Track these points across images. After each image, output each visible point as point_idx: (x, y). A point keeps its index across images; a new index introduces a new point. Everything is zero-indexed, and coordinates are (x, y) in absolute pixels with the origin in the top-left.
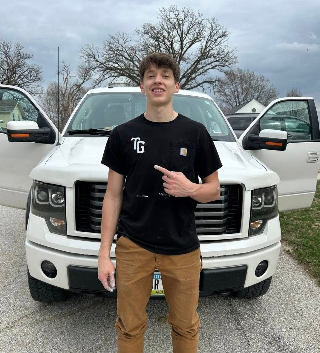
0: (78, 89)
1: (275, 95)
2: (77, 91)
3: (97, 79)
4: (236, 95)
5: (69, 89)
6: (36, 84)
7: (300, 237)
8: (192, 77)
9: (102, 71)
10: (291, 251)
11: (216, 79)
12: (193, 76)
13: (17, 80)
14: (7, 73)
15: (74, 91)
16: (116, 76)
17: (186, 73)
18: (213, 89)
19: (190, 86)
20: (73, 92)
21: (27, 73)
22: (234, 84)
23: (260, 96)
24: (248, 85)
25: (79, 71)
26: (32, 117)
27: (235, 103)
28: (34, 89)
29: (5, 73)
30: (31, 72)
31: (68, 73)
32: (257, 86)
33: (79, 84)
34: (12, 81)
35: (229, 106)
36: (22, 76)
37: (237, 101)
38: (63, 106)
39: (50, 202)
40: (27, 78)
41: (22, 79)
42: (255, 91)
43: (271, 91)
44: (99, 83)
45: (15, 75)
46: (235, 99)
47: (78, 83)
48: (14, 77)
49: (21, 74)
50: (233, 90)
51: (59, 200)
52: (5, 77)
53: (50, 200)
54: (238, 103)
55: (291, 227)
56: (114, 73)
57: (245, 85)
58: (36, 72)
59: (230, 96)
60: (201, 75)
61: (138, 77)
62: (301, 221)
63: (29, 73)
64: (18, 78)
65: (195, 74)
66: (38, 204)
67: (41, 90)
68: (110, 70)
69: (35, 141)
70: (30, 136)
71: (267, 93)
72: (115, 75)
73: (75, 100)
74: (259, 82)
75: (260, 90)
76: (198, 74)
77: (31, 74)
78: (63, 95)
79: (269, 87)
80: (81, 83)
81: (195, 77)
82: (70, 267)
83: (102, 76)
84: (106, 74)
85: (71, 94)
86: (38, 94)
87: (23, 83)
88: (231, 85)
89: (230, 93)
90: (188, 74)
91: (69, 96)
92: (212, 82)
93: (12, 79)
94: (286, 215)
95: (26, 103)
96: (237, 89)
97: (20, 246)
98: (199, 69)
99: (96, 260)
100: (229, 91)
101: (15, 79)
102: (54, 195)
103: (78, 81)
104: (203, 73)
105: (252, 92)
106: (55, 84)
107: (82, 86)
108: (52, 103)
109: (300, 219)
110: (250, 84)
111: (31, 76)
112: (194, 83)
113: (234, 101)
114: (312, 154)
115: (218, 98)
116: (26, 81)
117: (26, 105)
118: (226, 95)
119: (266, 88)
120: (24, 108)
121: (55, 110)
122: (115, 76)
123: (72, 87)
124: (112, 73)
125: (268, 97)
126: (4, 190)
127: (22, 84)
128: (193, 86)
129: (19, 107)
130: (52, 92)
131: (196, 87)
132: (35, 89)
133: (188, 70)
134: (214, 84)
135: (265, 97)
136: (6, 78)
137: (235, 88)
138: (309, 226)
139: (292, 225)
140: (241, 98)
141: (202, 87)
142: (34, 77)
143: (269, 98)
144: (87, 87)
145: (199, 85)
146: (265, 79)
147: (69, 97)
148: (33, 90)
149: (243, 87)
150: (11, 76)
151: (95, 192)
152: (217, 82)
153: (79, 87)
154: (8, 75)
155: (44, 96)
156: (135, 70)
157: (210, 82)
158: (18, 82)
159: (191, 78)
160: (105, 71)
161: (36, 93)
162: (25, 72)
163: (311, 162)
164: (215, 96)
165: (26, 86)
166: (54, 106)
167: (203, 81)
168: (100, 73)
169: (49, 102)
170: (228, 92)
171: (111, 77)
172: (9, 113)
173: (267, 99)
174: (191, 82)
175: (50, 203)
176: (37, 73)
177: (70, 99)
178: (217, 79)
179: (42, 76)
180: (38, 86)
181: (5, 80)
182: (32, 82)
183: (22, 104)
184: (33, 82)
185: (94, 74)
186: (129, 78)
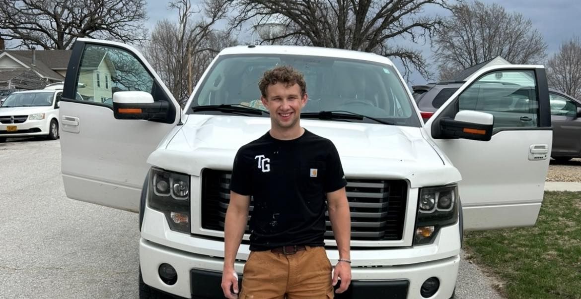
0: (203, 33)
1: (541, 49)
2: (202, 37)
3: (235, 19)
4: (471, 47)
5: (187, 32)
6: (135, 23)
7: (520, 269)
8: (394, 16)
9: (243, 4)
10: (501, 286)
11: (436, 19)
12: (396, 14)
13: (104, 17)
14: (89, 5)
15: (196, 36)
16: (266, 14)
17: (385, 10)
18: (431, 37)
19: (391, 32)
20: (195, 38)
21: (121, 5)
22: (468, 29)
23: (514, 51)
24: (494, 30)
25: (206, 3)
26: (128, 78)
27: (469, 61)
28: (132, 32)
29: (86, 6)
30: (127, 4)
31: (188, 6)
32: (508, 32)
33: (205, 25)
34: (97, 19)
35: (458, 65)
36: (113, 10)
37: (473, 57)
38: (178, 61)
39: (171, 193)
40: (121, 13)
41: (114, 15)
42: (505, 40)
43: (533, 42)
44: (238, 24)
45: (101, 8)
46: (470, 54)
47: (204, 23)
48: (100, 11)
49: (112, 7)
50: (465, 38)
51: (182, 192)
52: (86, 12)
53: (171, 191)
54: (474, 61)
55: (510, 255)
56: (264, 8)
57: (487, 31)
58: (136, 4)
59: (461, 49)
60: (410, 13)
61: (303, 16)
62: (527, 249)
63: (124, 5)
64: (107, 14)
65: (398, 11)
66: (157, 195)
67: (143, 35)
68: (257, 3)
69: (148, 118)
70: (142, 112)
71: (527, 45)
72: (265, 11)
73: (198, 52)
74: (513, 25)
75: (513, 40)
76: (404, 11)
77: (128, 7)
78: (180, 43)
79: (530, 34)
80: (209, 23)
81: (400, 16)
82: (193, 271)
83: (243, 12)
84: (250, 10)
85: (192, 41)
86: (137, 40)
87: (114, 23)
88: (462, 30)
89: (461, 43)
90: (387, 11)
91: (188, 45)
92: (428, 26)
93: (97, 15)
94: (507, 240)
95: (118, 55)
96: (473, 36)
97: (121, 262)
98: (407, 4)
99: (222, 263)
100: (458, 40)
101: (102, 15)
102: (176, 185)
103: (204, 20)
104: (412, 9)
105: (500, 43)
106: (165, 24)
107: (211, 28)
108: (160, 55)
109: (527, 246)
110: (497, 28)
111: (128, 10)
112: (397, 27)
113: (467, 57)
114: (536, 147)
115: (439, 52)
116: (119, 19)
117: (118, 59)
118: (454, 48)
119: (525, 36)
120: (115, 63)
121: (165, 68)
122: (264, 14)
123: (195, 29)
124: (259, 8)
125: (527, 51)
126: (104, 185)
127: (112, 23)
128: (396, 32)
129: (107, 61)
130: (161, 37)
131: (400, 33)
132: (134, 32)
133: (388, 4)
134: (432, 28)
135: (523, 53)
136: (88, 14)
137: (470, 35)
138: (537, 255)
139: (512, 253)
140: (480, 52)
141: (411, 33)
142: (133, 12)
143: (529, 54)
144: (218, 30)
145: (405, 30)
146: (524, 21)
147: (188, 47)
148: (130, 33)
149: (485, 35)
150: (96, 10)
151: (225, 182)
152: (437, 26)
153: (206, 30)
154: (91, 9)
155: (147, 43)
156: (298, 4)
157: (425, 26)
158: (106, 20)
159: (392, 17)
160: (249, 4)
161: (135, 39)
162: (118, 4)
163: (536, 159)
164: (435, 49)
165: (119, 27)
166: (164, 61)
167: (412, 24)
168: (240, 7)
169: (155, 54)
170: (458, 43)
171: (258, 15)
172: (92, 71)
173: (525, 56)
174: (391, 25)
175: (171, 196)
176: (137, 6)
177: (190, 49)
178: (437, 21)
179: (145, 10)
180: (138, 27)
181: (86, 16)
182: (129, 21)
183: (112, 56)
184: (131, 20)
185: (230, 9)
186: (288, 16)
